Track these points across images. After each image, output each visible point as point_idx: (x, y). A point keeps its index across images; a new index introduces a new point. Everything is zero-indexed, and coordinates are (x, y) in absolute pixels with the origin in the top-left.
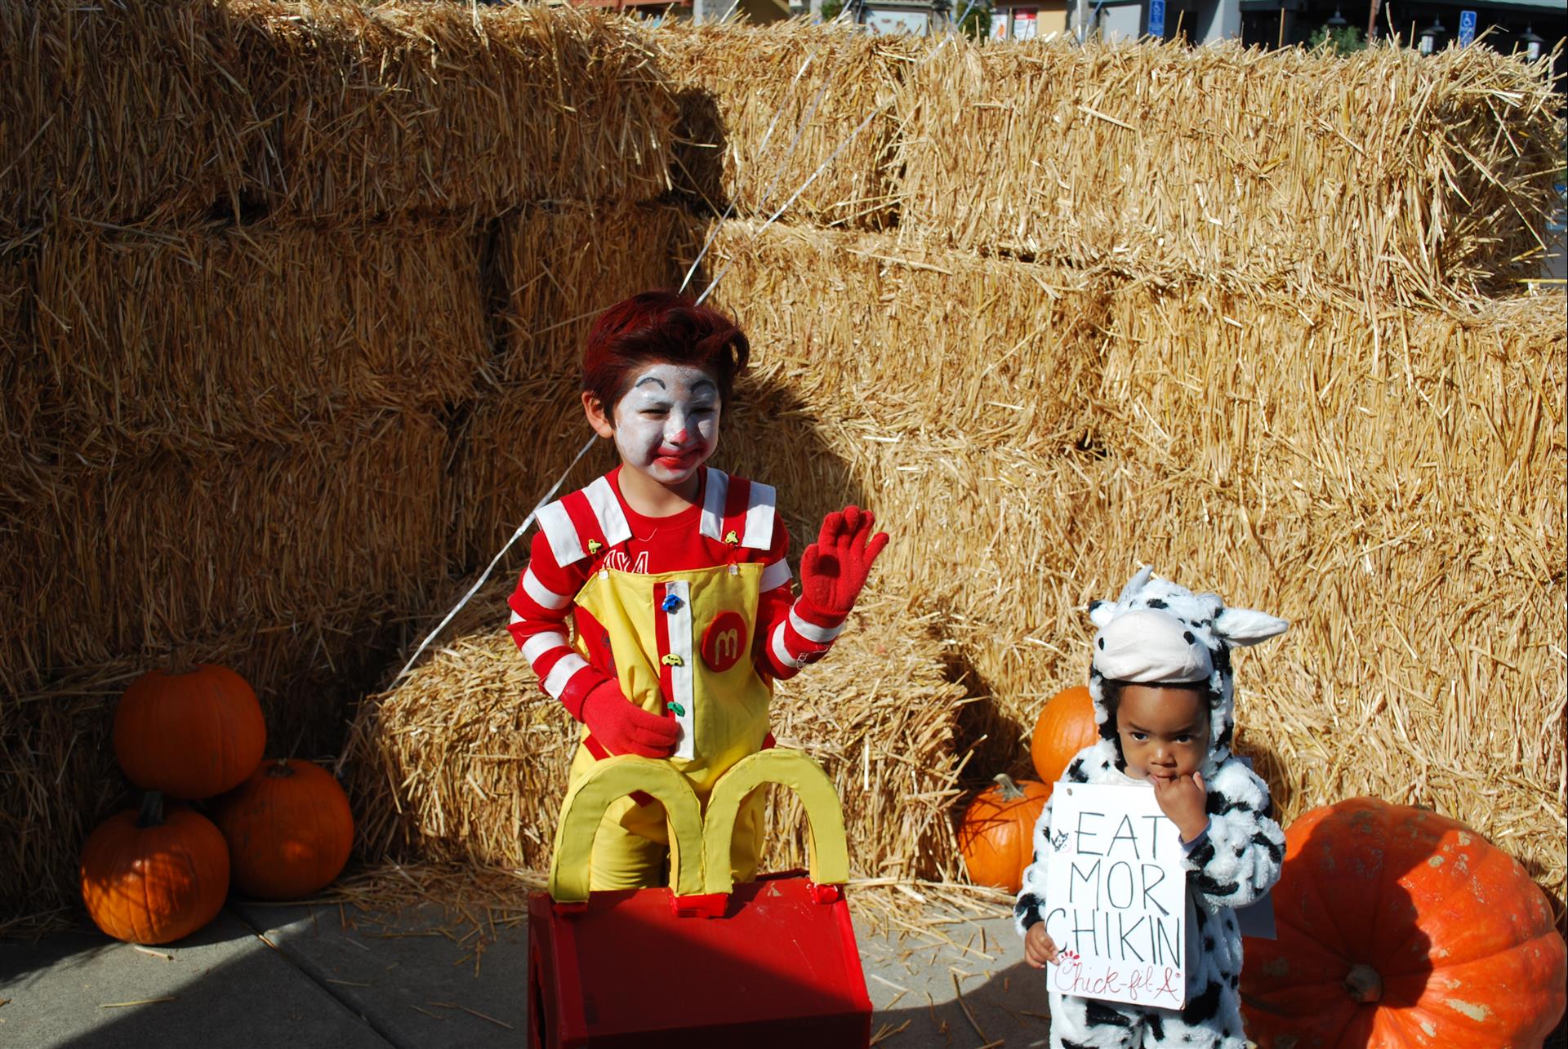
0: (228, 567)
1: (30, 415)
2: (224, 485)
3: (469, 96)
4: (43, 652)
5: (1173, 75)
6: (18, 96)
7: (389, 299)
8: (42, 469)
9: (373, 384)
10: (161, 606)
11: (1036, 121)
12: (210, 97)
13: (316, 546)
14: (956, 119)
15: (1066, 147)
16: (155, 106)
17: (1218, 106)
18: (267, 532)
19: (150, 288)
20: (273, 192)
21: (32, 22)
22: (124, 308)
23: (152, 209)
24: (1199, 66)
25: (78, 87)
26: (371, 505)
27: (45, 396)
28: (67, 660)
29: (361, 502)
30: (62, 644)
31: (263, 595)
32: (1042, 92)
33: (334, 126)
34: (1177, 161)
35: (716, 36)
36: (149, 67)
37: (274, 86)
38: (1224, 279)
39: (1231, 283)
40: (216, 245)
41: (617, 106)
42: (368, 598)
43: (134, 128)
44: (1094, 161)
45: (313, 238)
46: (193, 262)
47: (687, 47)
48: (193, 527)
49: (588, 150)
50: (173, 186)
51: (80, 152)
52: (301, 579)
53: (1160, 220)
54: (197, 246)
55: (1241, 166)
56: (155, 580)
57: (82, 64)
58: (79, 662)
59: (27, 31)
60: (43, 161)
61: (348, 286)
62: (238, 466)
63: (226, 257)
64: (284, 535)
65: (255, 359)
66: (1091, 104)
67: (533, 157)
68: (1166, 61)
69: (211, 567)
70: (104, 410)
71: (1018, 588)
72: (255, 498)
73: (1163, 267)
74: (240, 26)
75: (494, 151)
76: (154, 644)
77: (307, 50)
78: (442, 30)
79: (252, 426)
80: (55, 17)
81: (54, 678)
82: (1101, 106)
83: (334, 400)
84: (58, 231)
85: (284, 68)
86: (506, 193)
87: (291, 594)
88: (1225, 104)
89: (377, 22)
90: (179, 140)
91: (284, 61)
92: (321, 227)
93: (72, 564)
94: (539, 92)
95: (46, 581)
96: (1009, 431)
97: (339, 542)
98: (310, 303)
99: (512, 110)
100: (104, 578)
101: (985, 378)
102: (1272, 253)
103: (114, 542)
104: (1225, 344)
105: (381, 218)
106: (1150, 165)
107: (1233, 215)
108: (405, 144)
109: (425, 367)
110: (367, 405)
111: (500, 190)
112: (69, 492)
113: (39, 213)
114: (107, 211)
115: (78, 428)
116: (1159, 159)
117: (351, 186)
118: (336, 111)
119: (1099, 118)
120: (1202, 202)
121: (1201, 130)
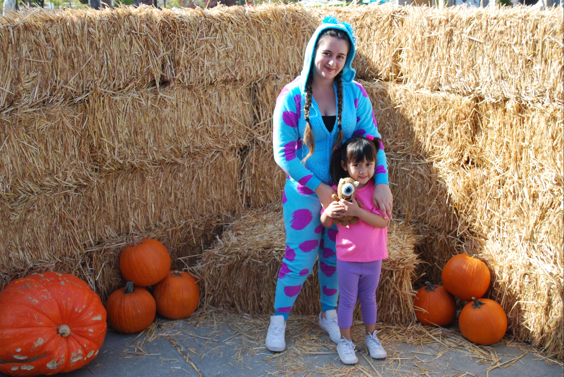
0: (159, 205)
1: (87, 155)
2: (157, 178)
3: (244, 39)
4: (95, 235)
5: (496, 21)
6: (80, 49)
7: (216, 112)
8: (91, 173)
9: (210, 141)
10: (136, 219)
12: (148, 45)
13: (191, 199)
14: (420, 40)
15: (458, 50)
16: (128, 50)
17: (512, 32)
18: (173, 194)
19: (128, 111)
20: (171, 77)
21: (85, 24)
22: (119, 118)
23: (128, 85)
24: (505, 17)
25: (101, 45)
26: (211, 183)
27: (91, 150)
28: (103, 237)
29: (207, 183)
30: (101, 232)
31: (172, 216)
33: (194, 52)
34: (498, 54)
35: (340, 12)
36: (125, 37)
37: (171, 40)
38: (517, 98)
39: (520, 100)
40: (151, 96)
41: (301, 39)
42: (211, 217)
43: (121, 57)
44: (468, 55)
45: (187, 91)
46: (143, 102)
48: (147, 192)
49: (290, 56)
50: (135, 77)
51: (102, 66)
52: (186, 210)
53: (492, 77)
54: (144, 96)
55: (521, 54)
56: (134, 210)
57: (102, 37)
58: (107, 238)
59: (83, 28)
60: (90, 70)
61: (201, 108)
62: (162, 171)
63: (155, 99)
64: (179, 195)
65: (167, 134)
66: (466, 33)
67: (269, 60)
68: (493, 16)
69: (153, 206)
70: (113, 153)
71: (446, 215)
72: (168, 181)
73: (494, 95)
74: (159, 20)
75: (254, 58)
76: (133, 232)
77: (183, 27)
78: (233, 17)
79: (166, 157)
80: (92, 22)
81: (99, 243)
82: (470, 34)
83: (196, 148)
84: (94, 94)
85: (175, 34)
86: (259, 73)
87: (182, 215)
88: (515, 32)
89: (210, 15)
90: (137, 61)
91: (175, 31)
92: (190, 87)
93: (104, 205)
94: (271, 36)
95: (96, 210)
96: (441, 156)
97: (199, 197)
98: (187, 114)
99: (261, 44)
100: (116, 210)
101: (432, 137)
102: (534, 88)
103: (119, 198)
104: (518, 124)
105: (212, 84)
106: (489, 55)
108: (220, 57)
109: (231, 135)
110: (209, 148)
111: (257, 72)
112: (102, 181)
113: (88, 88)
114: (112, 86)
115: (104, 159)
116: (491, 53)
117: (201, 73)
118: (194, 47)
119: (470, 39)
120: (507, 70)
121: (506, 42)
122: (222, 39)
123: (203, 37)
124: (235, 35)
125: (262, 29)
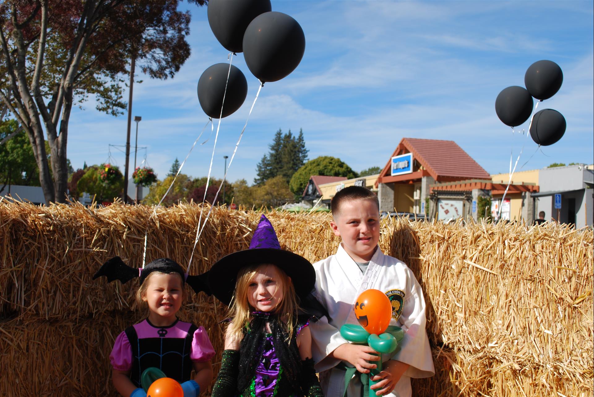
5: (517, 243)
7: (95, 359)
11: (442, 268)
15: (459, 283)
17: (545, 262)
32: (445, 252)
33: (64, 269)
34: (523, 294)
35: (292, 219)
37: (28, 249)
38: (556, 368)
39: (561, 371)
44: (475, 292)
45: (47, 327)
47: (279, 225)
53: (514, 329)
55: (561, 299)
61: (69, 352)
66: (471, 259)
68: (513, 235)
73: (518, 358)
74: (11, 219)
77: (49, 231)
78: (130, 220)
82: (477, 260)
85: (35, 241)
88: (549, 261)
89: (97, 216)
92: (53, 321)
94: (189, 249)
98: (44, 362)
102: (585, 355)
106: (507, 295)
107: (558, 329)
116: (512, 292)
117: (72, 300)
118: (66, 261)
119: (476, 267)
120: (539, 320)
121: (536, 276)
122: (113, 250)
123: (81, 247)
124: (134, 246)
125: (177, 239)
